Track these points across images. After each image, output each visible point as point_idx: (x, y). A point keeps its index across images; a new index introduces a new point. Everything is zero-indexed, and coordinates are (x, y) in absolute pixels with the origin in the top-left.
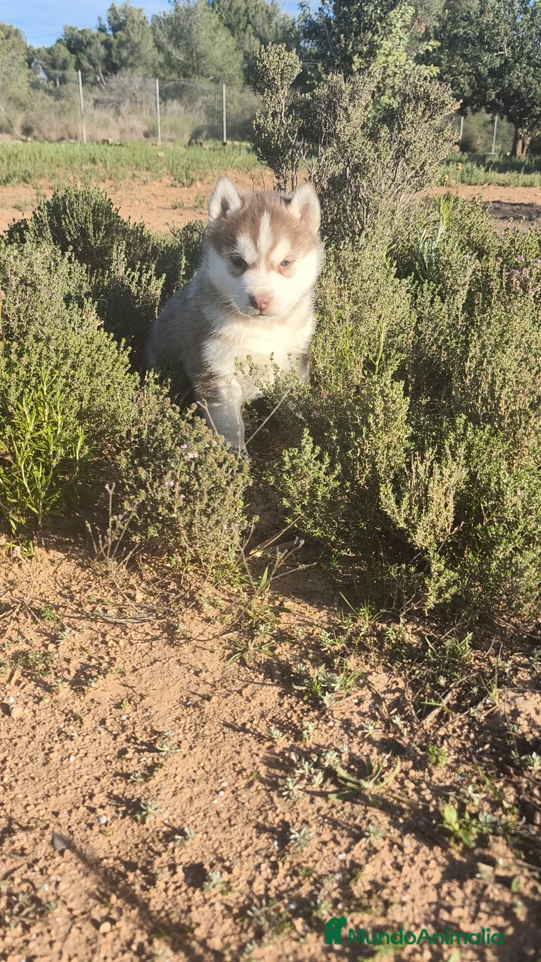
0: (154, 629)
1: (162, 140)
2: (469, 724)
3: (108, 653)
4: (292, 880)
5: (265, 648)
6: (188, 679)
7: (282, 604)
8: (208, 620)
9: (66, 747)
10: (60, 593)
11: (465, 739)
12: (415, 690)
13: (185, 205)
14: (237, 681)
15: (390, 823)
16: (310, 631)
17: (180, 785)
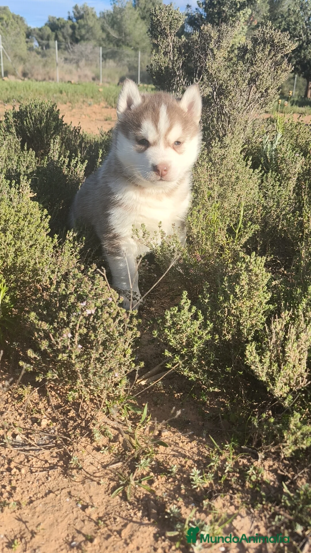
0: (52, 457)
1: (102, 82)
3: (10, 481)
5: (144, 483)
6: (75, 515)
7: (160, 434)
13: (113, 119)
14: (118, 519)
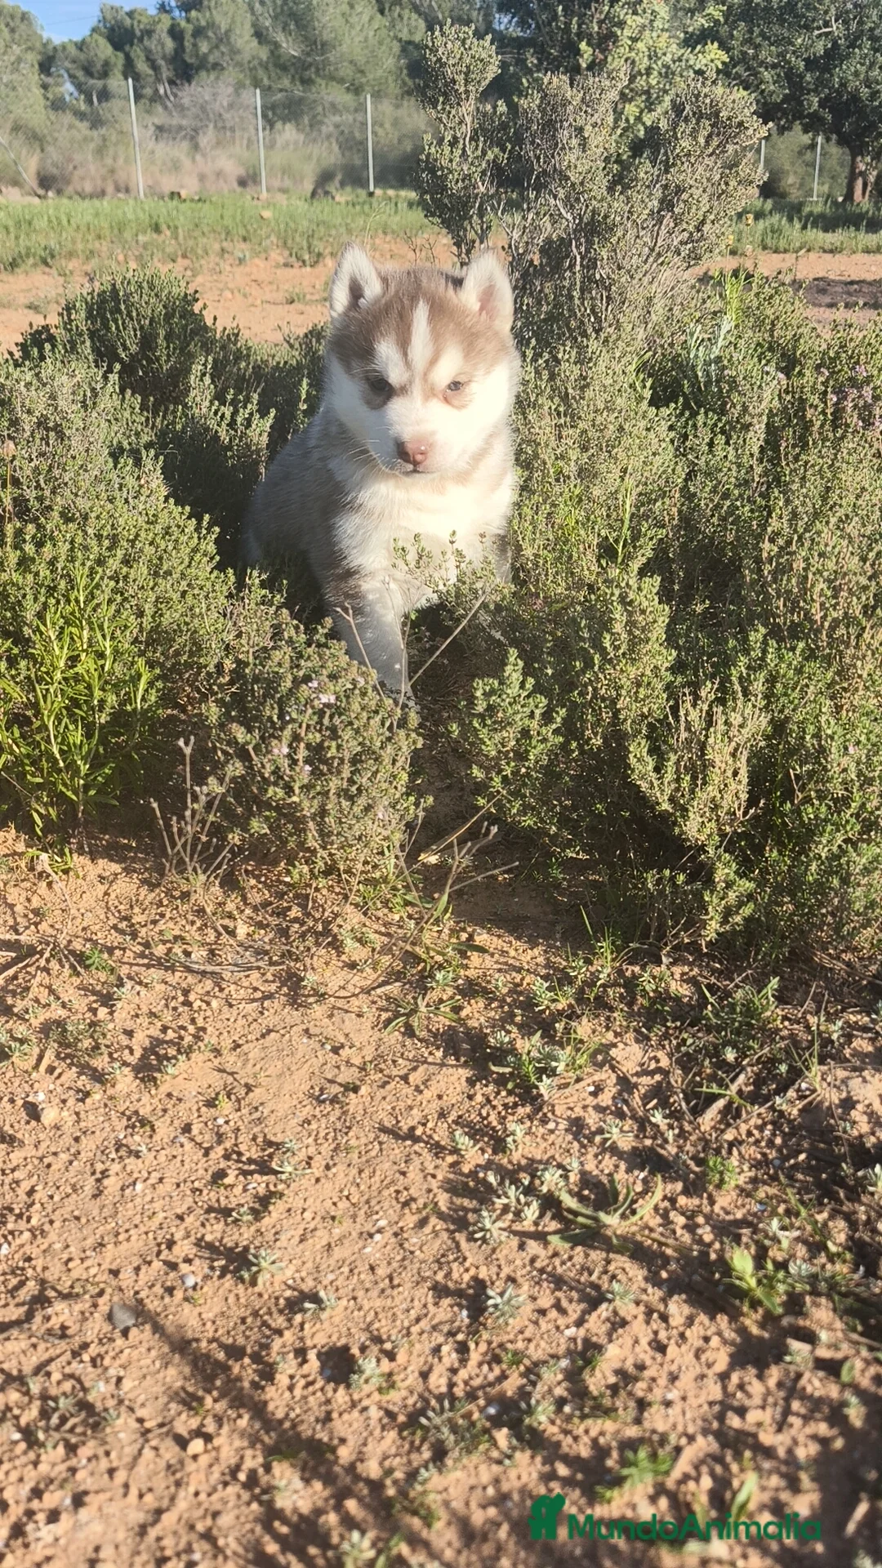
0: (266, 981)
1: (268, 190)
2: (773, 1123)
3: (193, 1021)
4: (491, 1369)
5: (445, 1008)
6: (321, 1060)
7: (471, 937)
8: (352, 966)
9: (128, 1169)
10: (115, 927)
11: (767, 1146)
12: (686, 1070)
13: (308, 297)
14: (400, 1061)
15: (646, 1279)
16: (518, 980)
17: (312, 1226)
